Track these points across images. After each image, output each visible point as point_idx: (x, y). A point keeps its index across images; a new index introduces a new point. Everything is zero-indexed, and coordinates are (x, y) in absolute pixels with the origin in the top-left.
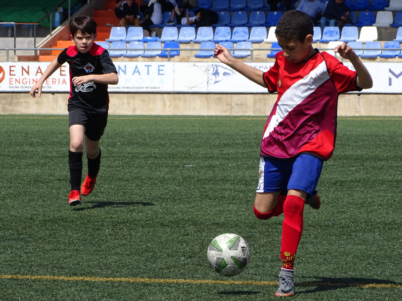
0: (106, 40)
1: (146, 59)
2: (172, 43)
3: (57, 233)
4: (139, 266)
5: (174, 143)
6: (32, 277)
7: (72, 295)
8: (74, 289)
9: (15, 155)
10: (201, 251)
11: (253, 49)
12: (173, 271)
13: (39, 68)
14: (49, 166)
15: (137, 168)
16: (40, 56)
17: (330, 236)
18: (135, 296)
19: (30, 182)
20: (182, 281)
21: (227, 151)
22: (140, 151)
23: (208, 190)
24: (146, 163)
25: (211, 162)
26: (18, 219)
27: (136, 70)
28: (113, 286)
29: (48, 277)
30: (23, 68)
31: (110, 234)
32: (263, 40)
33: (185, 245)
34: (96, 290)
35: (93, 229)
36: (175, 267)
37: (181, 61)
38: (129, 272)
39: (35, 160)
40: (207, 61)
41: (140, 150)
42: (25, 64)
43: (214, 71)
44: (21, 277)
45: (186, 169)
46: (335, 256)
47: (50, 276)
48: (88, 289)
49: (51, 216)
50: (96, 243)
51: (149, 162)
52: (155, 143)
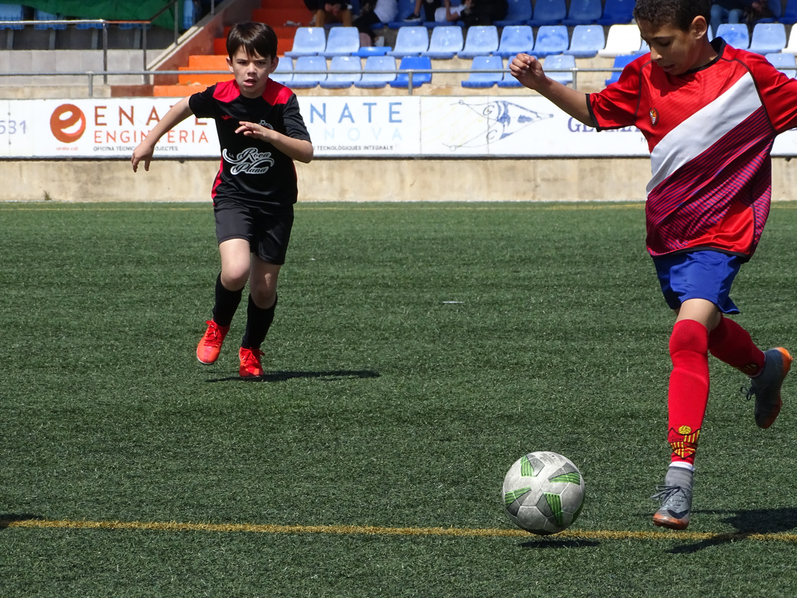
0: (287, 53)
1: (365, 91)
2: (417, 58)
3: (190, 436)
4: (353, 502)
5: (421, 256)
6: (142, 524)
7: (221, 562)
8: (226, 548)
9: (106, 284)
10: (476, 472)
11: (577, 69)
12: (422, 512)
13: (154, 110)
14: (173, 304)
15: (349, 306)
16: (156, 87)
17: (734, 439)
18: (347, 561)
19: (137, 337)
20: (438, 531)
21: (526, 273)
22: (356, 273)
23: (490, 350)
24: (367, 298)
25: (495, 294)
26: (114, 410)
27: (346, 113)
28: (302, 542)
29: (173, 524)
30: (121, 111)
31: (295, 440)
32: (597, 52)
33: (444, 458)
34: (269, 549)
35: (263, 428)
36: (425, 503)
37: (434, 94)
38: (333, 514)
39: (147, 293)
40: (487, 94)
41: (356, 271)
42: (126, 103)
43: (499, 113)
44: (120, 525)
45: (446, 309)
46: (743, 480)
47: (178, 522)
48: (254, 548)
49: (180, 404)
50: (269, 457)
51: (373, 295)
52: (385, 257)
